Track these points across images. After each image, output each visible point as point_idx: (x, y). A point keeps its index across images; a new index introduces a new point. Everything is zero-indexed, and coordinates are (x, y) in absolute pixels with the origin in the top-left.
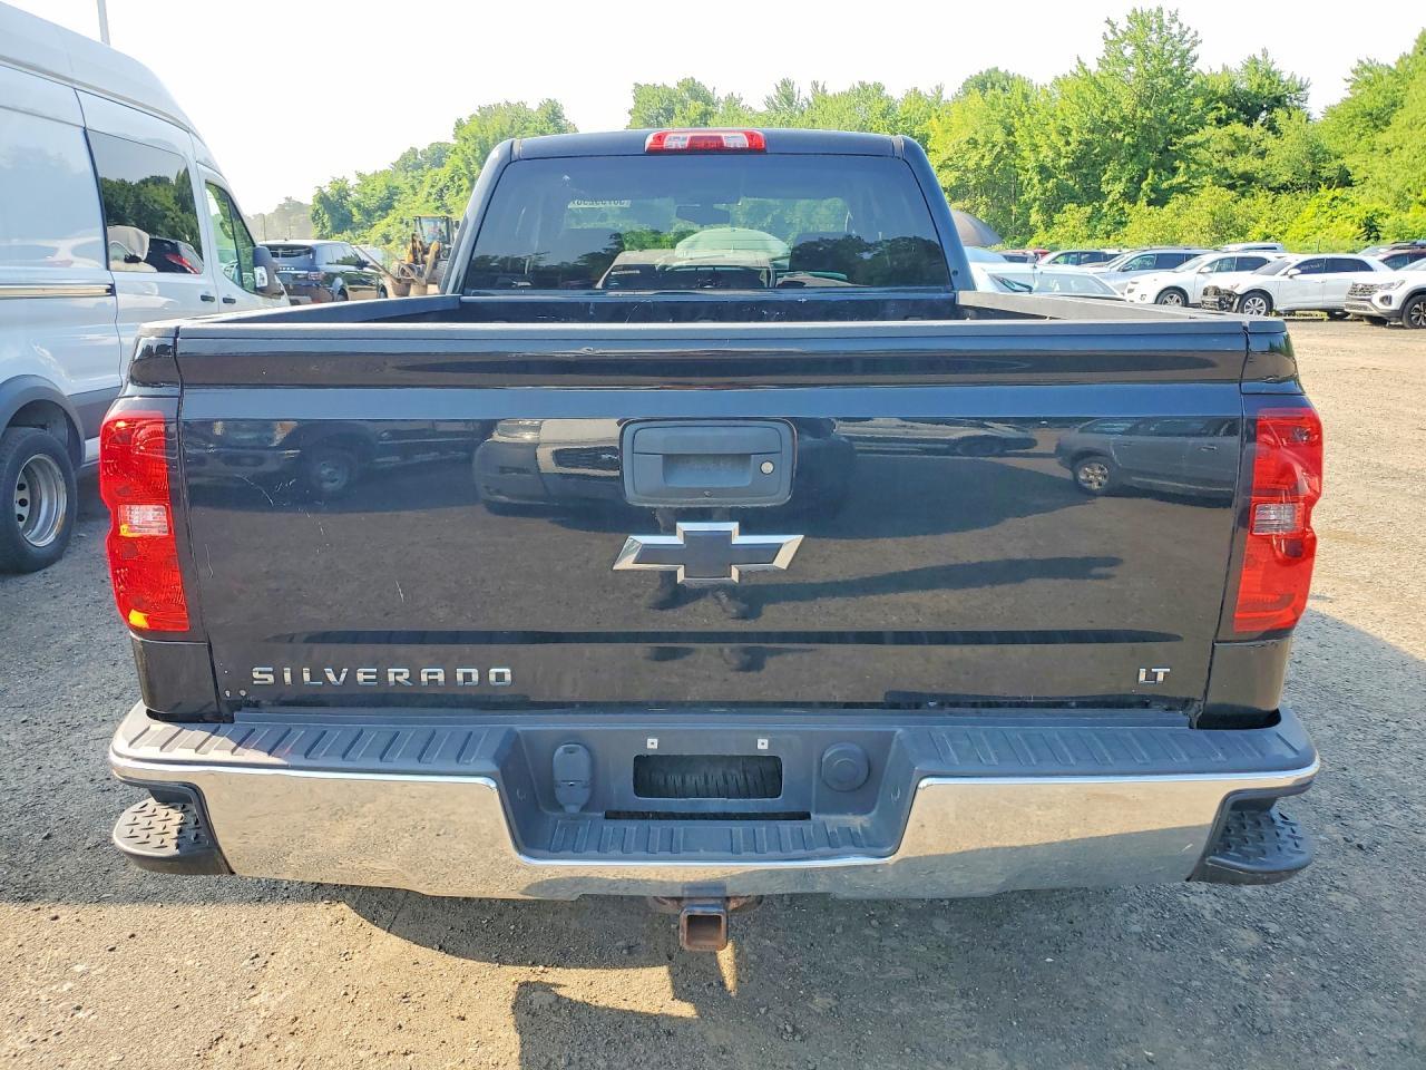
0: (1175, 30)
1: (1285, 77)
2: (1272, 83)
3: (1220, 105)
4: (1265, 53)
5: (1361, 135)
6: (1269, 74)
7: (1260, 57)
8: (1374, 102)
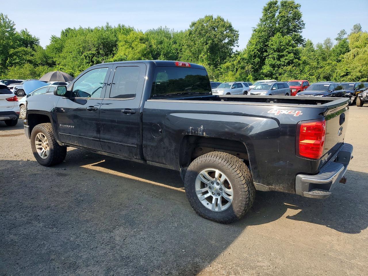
0: (7, 20)
1: (33, 37)
2: (30, 38)
3: (17, 41)
4: (26, 30)
5: (56, 53)
6: (28, 35)
7: (25, 30)
8: (57, 46)
